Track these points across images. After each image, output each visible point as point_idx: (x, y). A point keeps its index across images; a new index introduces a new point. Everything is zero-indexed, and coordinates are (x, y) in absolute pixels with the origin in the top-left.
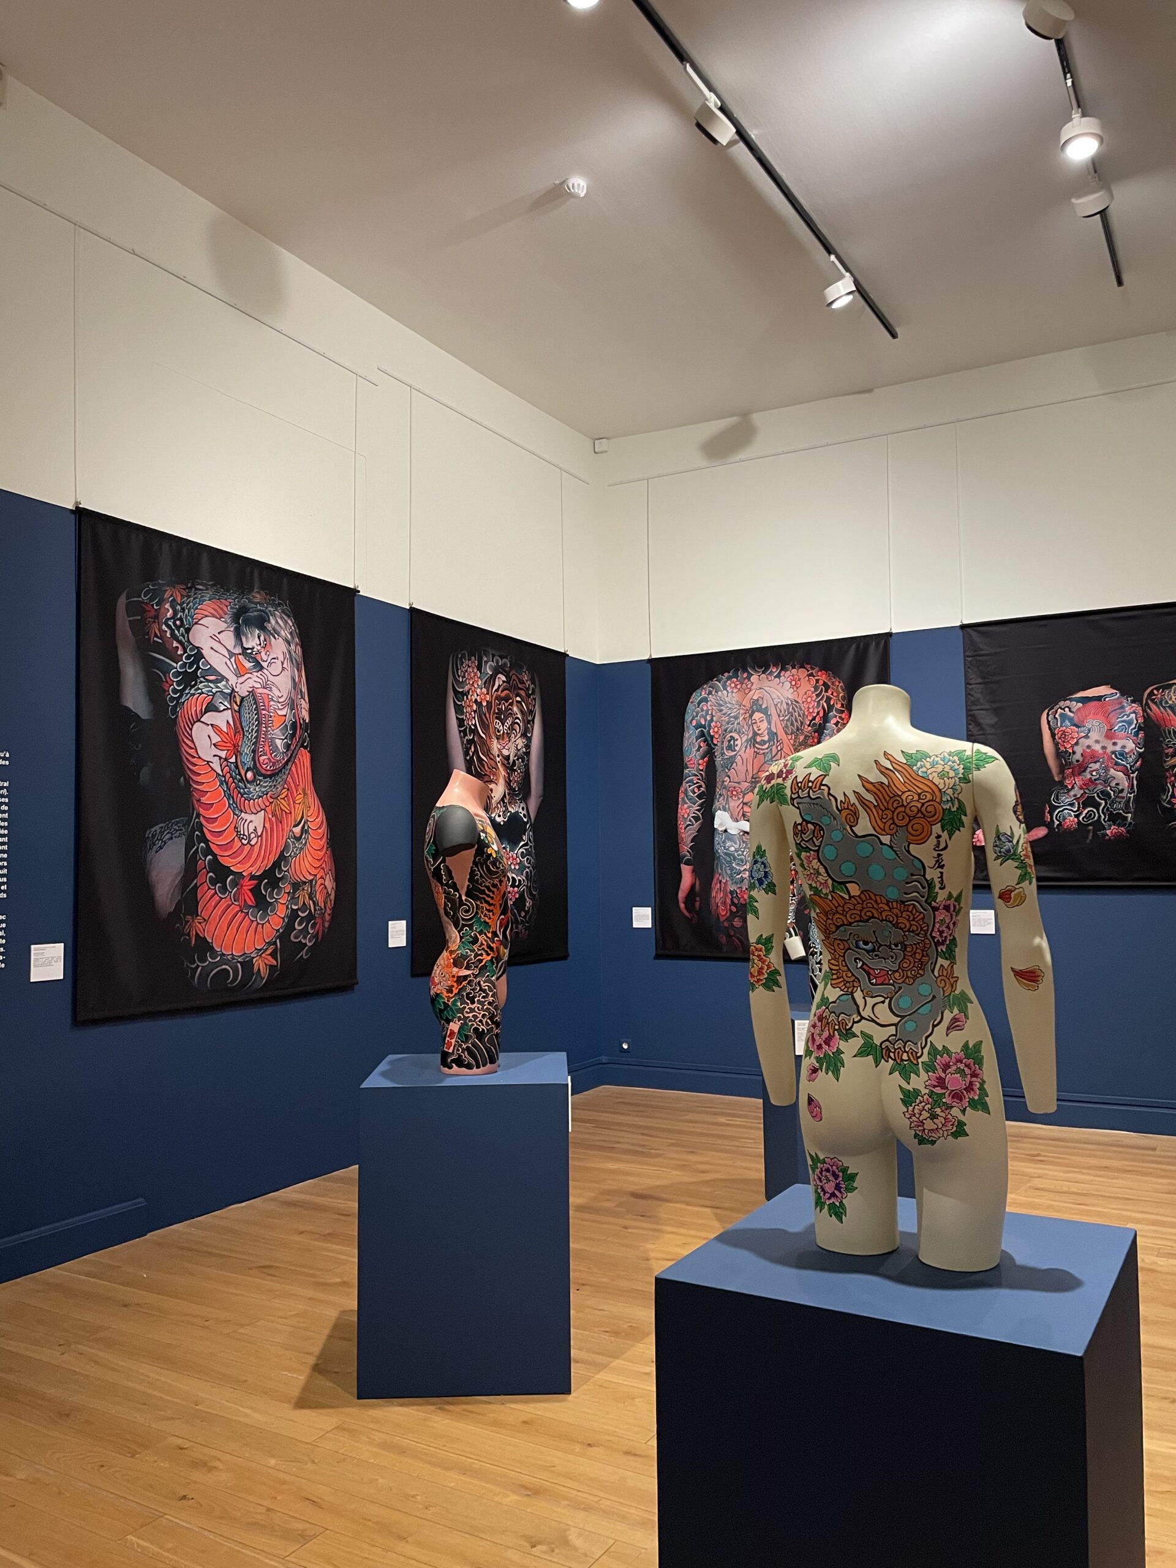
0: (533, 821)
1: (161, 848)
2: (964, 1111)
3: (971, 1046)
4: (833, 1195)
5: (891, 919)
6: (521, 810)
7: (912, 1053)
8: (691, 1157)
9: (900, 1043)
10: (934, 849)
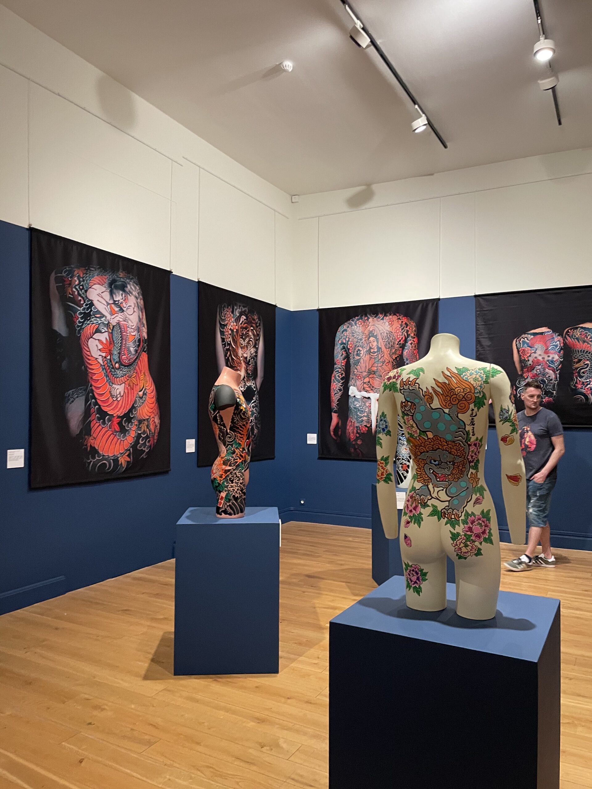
0: (258, 390)
1: (72, 402)
2: (481, 543)
3: (485, 512)
4: (416, 582)
5: (448, 450)
6: (252, 385)
7: (456, 515)
8: (335, 558)
9: (451, 510)
10: (470, 416)
